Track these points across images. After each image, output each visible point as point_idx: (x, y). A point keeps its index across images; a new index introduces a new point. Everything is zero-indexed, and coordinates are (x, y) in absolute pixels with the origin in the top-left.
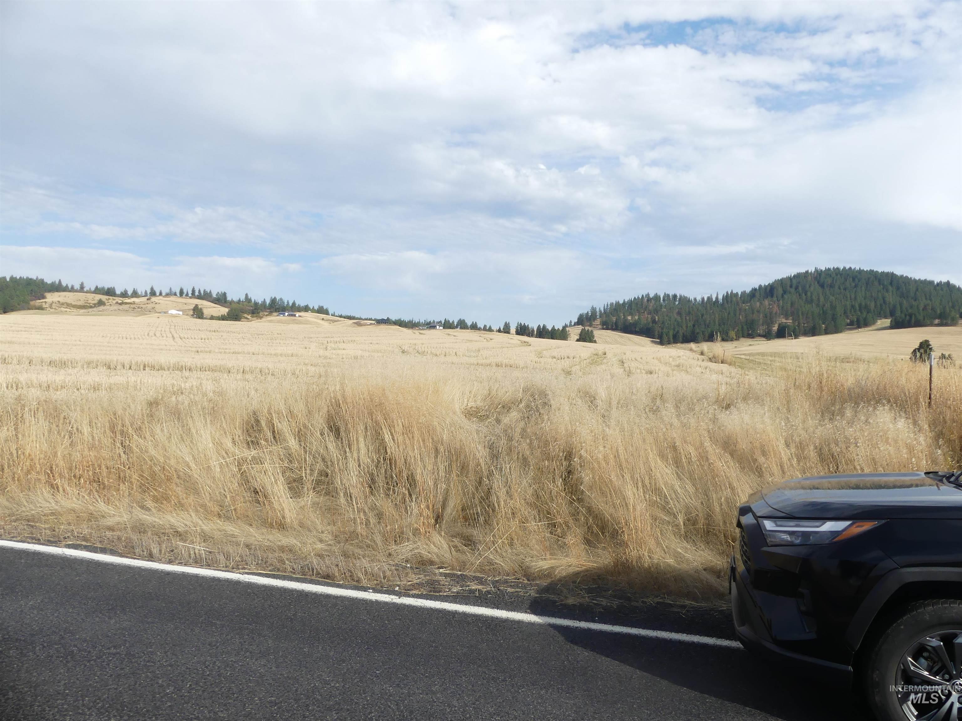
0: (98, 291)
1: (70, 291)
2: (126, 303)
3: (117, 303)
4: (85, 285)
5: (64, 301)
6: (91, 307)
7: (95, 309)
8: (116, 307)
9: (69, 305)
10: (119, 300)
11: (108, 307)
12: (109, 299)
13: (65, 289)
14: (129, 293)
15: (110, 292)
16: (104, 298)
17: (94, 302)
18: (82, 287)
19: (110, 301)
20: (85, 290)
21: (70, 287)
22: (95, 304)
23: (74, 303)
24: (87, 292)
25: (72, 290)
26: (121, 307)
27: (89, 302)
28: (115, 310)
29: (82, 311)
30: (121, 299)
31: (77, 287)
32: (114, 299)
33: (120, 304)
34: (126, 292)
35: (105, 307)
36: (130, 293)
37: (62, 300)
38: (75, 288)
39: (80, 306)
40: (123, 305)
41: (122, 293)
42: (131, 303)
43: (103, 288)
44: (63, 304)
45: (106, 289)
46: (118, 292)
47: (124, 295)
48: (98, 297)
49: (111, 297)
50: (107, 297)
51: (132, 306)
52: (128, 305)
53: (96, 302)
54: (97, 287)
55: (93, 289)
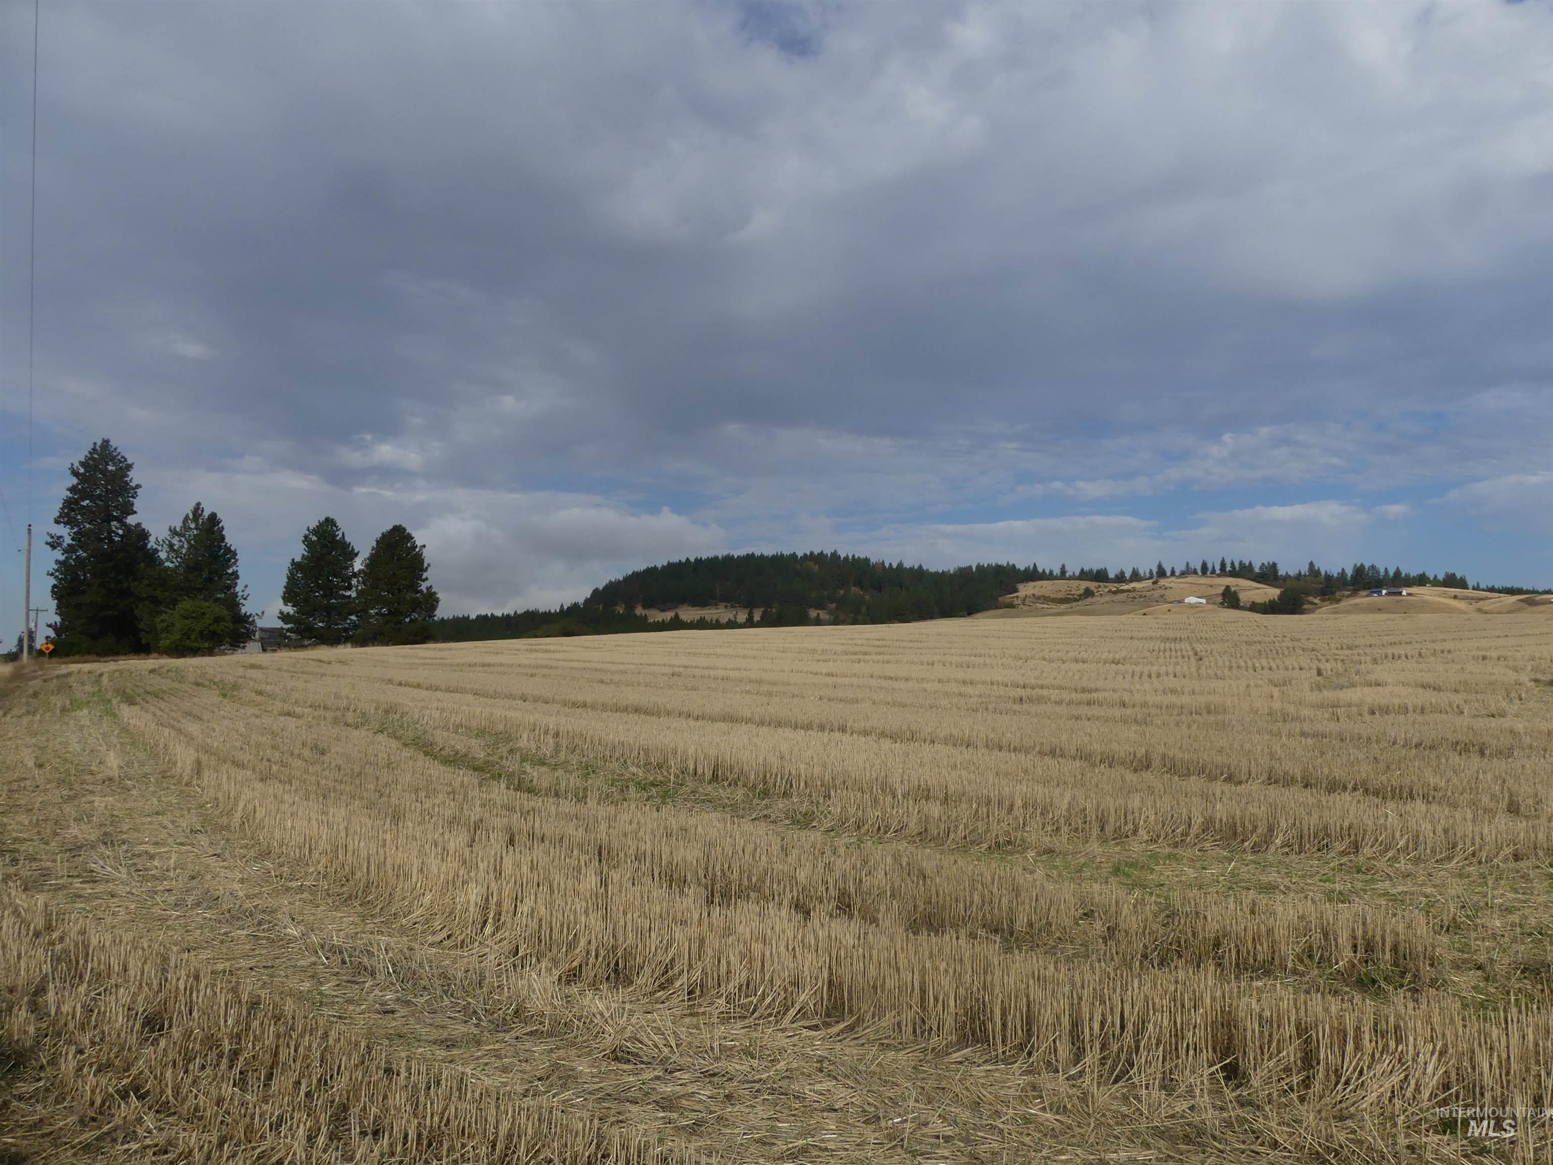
0: (1084, 575)
1: (1048, 579)
2: (1123, 591)
3: (1110, 591)
4: (1067, 568)
5: (1040, 594)
6: (1075, 600)
7: (1080, 603)
8: (1109, 598)
9: (1046, 600)
10: (1113, 587)
11: (1098, 599)
12: (1099, 586)
13: (1042, 577)
14: (1126, 575)
15: (1101, 576)
16: (1092, 585)
18: (1063, 571)
19: (1100, 589)
20: (1067, 575)
21: (1048, 573)
23: (1052, 596)
25: (1051, 577)
26: (1116, 598)
27: (1072, 593)
28: (1108, 603)
29: (1064, 607)
30: (1116, 585)
31: (1057, 572)
32: (1106, 587)
33: (1115, 593)
34: (1122, 573)
35: (1094, 599)
37: (1037, 592)
38: (1055, 574)
39: (1061, 599)
40: (1119, 595)
41: (1117, 576)
42: (1129, 591)
43: (1090, 572)
44: (1039, 598)
45: (1095, 571)
46: (1111, 575)
47: (1120, 578)
48: (1084, 584)
49: (1101, 584)
50: (1097, 584)
52: (1126, 595)
53: (1081, 592)
54: (1083, 570)
55: (1077, 574)
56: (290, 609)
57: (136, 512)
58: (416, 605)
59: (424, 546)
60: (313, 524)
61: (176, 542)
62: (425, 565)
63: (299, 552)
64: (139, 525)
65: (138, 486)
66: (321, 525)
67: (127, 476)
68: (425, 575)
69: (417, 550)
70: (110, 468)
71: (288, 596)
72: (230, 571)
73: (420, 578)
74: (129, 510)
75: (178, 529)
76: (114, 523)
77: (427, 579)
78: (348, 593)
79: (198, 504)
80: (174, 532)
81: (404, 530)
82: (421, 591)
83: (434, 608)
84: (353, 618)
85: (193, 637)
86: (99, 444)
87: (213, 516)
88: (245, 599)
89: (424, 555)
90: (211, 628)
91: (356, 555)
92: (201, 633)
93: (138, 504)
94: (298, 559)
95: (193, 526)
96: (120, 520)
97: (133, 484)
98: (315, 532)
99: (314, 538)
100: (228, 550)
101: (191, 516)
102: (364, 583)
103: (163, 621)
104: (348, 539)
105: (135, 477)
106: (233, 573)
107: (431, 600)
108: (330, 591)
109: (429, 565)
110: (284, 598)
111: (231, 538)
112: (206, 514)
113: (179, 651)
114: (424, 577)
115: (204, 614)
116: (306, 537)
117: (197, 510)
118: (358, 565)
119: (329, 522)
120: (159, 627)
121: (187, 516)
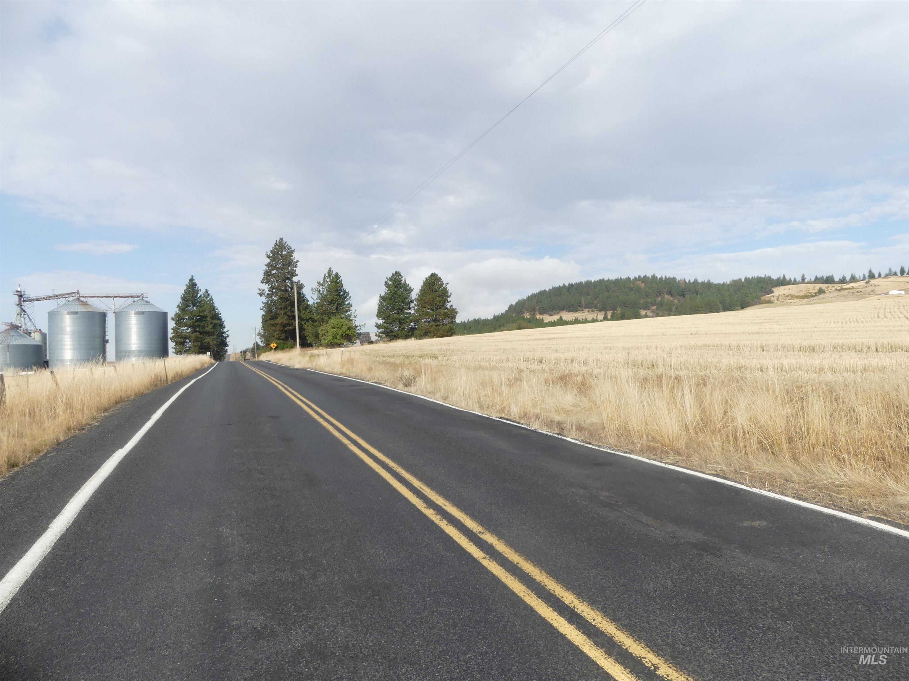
0: (817, 280)
1: (793, 284)
2: (845, 289)
3: (836, 289)
4: (806, 277)
5: (788, 294)
6: (812, 296)
7: (816, 298)
8: (835, 294)
9: (793, 297)
10: (838, 286)
11: (828, 295)
12: (828, 287)
13: (789, 283)
14: (846, 279)
15: (829, 280)
16: (824, 286)
17: (814, 291)
18: (803, 279)
19: (829, 289)
20: (806, 281)
21: (793, 280)
22: (815, 293)
23: (797, 294)
24: (808, 283)
25: (795, 282)
26: (840, 293)
27: (810, 292)
28: (835, 297)
29: (805, 301)
30: (840, 285)
31: (799, 279)
32: (833, 287)
33: (839, 290)
34: (844, 278)
35: (825, 294)
36: (848, 278)
37: (786, 292)
38: (797, 280)
39: (803, 296)
40: (842, 291)
41: (840, 280)
42: (849, 289)
43: (822, 278)
44: (788, 296)
45: (825, 277)
46: (836, 279)
47: (843, 281)
48: (818, 286)
49: (830, 285)
50: (827, 285)
51: (851, 291)
52: (847, 291)
53: (816, 291)
54: (816, 277)
55: (813, 279)
56: (380, 321)
57: (297, 275)
58: (446, 316)
59: (448, 283)
60: (390, 275)
61: (321, 289)
62: (449, 294)
63: (383, 291)
64: (299, 281)
65: (298, 261)
66: (393, 275)
67: (292, 256)
68: (449, 299)
69: (444, 286)
70: (284, 253)
71: (379, 315)
72: (347, 303)
73: (446, 300)
74: (294, 274)
75: (322, 282)
76: (287, 281)
77: (450, 301)
78: (409, 311)
79: (330, 268)
80: (319, 283)
81: (437, 275)
82: (447, 308)
83: (454, 317)
84: (412, 324)
85: (338, 338)
86: (278, 241)
87: (337, 276)
88: (355, 317)
89: (448, 288)
90: (347, 333)
91: (412, 290)
92: (342, 335)
93: (298, 270)
94: (383, 294)
95: (328, 280)
96: (289, 279)
97: (295, 260)
98: (391, 279)
99: (390, 283)
100: (345, 292)
101: (327, 275)
102: (418, 305)
103: (322, 330)
104: (407, 282)
105: (296, 256)
106: (348, 304)
107: (453, 313)
108: (401, 310)
109: (451, 294)
110: (377, 316)
111: (347, 286)
112: (334, 273)
113: (333, 345)
114: (449, 300)
115: (342, 325)
116: (386, 282)
117: (330, 271)
118: (414, 295)
119: (397, 274)
120: (321, 333)
121: (325, 275)
